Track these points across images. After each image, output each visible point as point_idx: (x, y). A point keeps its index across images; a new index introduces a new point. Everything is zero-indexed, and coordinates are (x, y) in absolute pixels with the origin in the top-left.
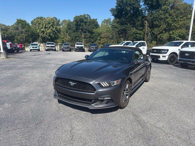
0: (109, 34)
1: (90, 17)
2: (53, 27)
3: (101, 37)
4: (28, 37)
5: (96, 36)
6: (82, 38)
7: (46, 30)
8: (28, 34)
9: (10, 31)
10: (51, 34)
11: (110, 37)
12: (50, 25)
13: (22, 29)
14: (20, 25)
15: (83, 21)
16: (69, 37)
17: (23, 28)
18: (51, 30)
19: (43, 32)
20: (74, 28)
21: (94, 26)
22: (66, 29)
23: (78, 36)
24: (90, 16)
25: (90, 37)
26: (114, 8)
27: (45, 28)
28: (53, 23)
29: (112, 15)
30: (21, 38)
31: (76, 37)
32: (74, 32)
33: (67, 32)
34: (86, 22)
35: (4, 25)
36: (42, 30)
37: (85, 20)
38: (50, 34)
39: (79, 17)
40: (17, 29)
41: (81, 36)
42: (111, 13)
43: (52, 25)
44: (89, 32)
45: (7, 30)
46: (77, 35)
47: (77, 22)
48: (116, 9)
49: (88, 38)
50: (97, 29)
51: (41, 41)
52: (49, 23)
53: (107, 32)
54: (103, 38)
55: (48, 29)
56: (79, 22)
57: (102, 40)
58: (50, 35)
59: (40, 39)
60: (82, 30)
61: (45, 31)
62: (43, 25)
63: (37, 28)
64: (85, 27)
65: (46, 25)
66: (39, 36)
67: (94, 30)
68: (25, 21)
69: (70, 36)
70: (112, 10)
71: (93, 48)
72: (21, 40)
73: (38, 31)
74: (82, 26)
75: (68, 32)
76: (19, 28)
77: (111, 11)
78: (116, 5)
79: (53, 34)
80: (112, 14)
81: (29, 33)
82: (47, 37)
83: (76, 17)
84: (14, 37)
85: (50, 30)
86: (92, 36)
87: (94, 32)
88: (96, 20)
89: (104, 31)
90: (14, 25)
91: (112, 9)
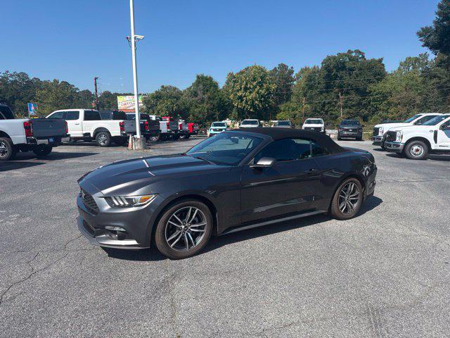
0: (412, 94)
1: (363, 57)
2: (261, 87)
3: (389, 104)
4: (212, 109)
5: (374, 100)
6: (339, 106)
7: (247, 94)
8: (211, 104)
9: (183, 98)
10: (256, 102)
11: (415, 101)
12: (254, 84)
13: (204, 94)
14: (201, 86)
15: (343, 68)
16: (308, 106)
17: (206, 91)
18: (258, 93)
19: (241, 98)
20: (322, 86)
21: (372, 78)
22: (303, 89)
23: (329, 103)
24: (362, 54)
25: (359, 104)
26: (431, 24)
27: (246, 89)
28: (261, 78)
29: (423, 46)
30: (200, 112)
31: (324, 105)
32: (321, 93)
33: (305, 95)
34: (351, 70)
35: (175, 89)
36: (239, 94)
37: (349, 65)
38: (253, 102)
39: (334, 58)
40: (196, 94)
41: (336, 102)
42: (421, 40)
43: (259, 82)
44: (357, 90)
45: (178, 98)
46: (327, 101)
47: (330, 71)
48: (436, 27)
49: (353, 106)
50: (380, 85)
51: (237, 116)
52: (254, 80)
53: (408, 88)
54: (396, 105)
55: (250, 93)
56: (335, 70)
57: (392, 110)
58: (253, 105)
59: (235, 112)
60: (340, 87)
61: (245, 96)
62: (241, 84)
63: (230, 91)
64: (348, 80)
65: (247, 84)
66: (233, 106)
67: (371, 87)
68: (211, 79)
69: (310, 103)
70: (424, 33)
71: (347, 130)
72: (201, 116)
73: (231, 97)
74: (341, 78)
75: (308, 94)
76: (199, 92)
77: (420, 35)
78: (435, 17)
79: (261, 101)
80: (422, 43)
81: (215, 102)
82: (247, 109)
83: (329, 58)
84: (188, 109)
85: (254, 95)
86: (364, 102)
87: (370, 92)
88: (380, 61)
89: (399, 88)
90: (191, 88)
91: (422, 29)
